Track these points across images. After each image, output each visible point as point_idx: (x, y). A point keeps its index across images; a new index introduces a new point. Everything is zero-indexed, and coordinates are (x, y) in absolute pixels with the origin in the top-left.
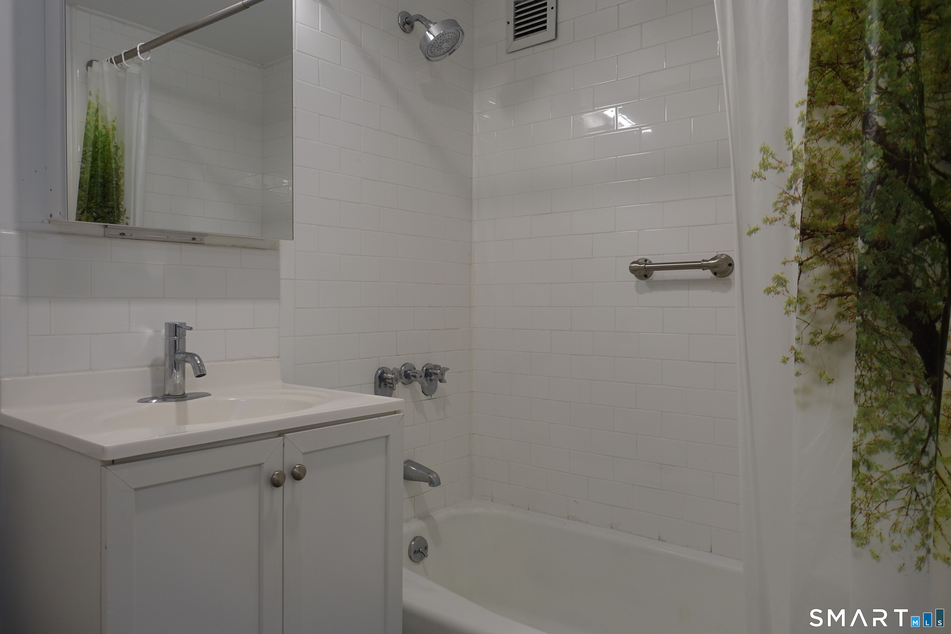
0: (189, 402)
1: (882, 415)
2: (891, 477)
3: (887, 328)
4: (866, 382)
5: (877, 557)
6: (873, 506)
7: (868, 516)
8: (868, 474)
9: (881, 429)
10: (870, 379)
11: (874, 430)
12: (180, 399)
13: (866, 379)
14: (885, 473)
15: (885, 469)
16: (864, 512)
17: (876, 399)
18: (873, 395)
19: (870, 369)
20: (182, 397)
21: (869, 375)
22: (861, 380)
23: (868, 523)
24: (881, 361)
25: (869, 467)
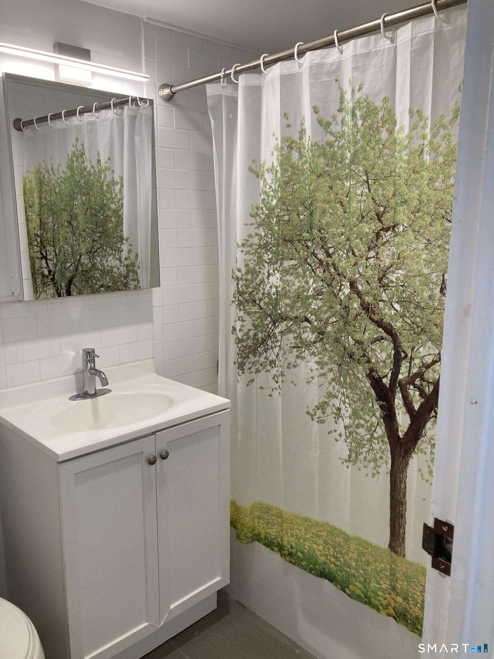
0: (99, 398)
1: (361, 413)
2: (364, 438)
3: (362, 378)
4: (355, 399)
5: (360, 469)
6: (358, 449)
7: (356, 453)
8: (356, 436)
9: (361, 419)
10: (357, 398)
11: (358, 419)
12: (93, 397)
13: (355, 398)
14: (362, 437)
15: (362, 435)
16: (355, 452)
17: (359, 407)
18: (358, 405)
19: (357, 394)
20: (95, 395)
21: (356, 396)
22: (353, 398)
23: (356, 456)
24: (360, 391)
25: (357, 434)
